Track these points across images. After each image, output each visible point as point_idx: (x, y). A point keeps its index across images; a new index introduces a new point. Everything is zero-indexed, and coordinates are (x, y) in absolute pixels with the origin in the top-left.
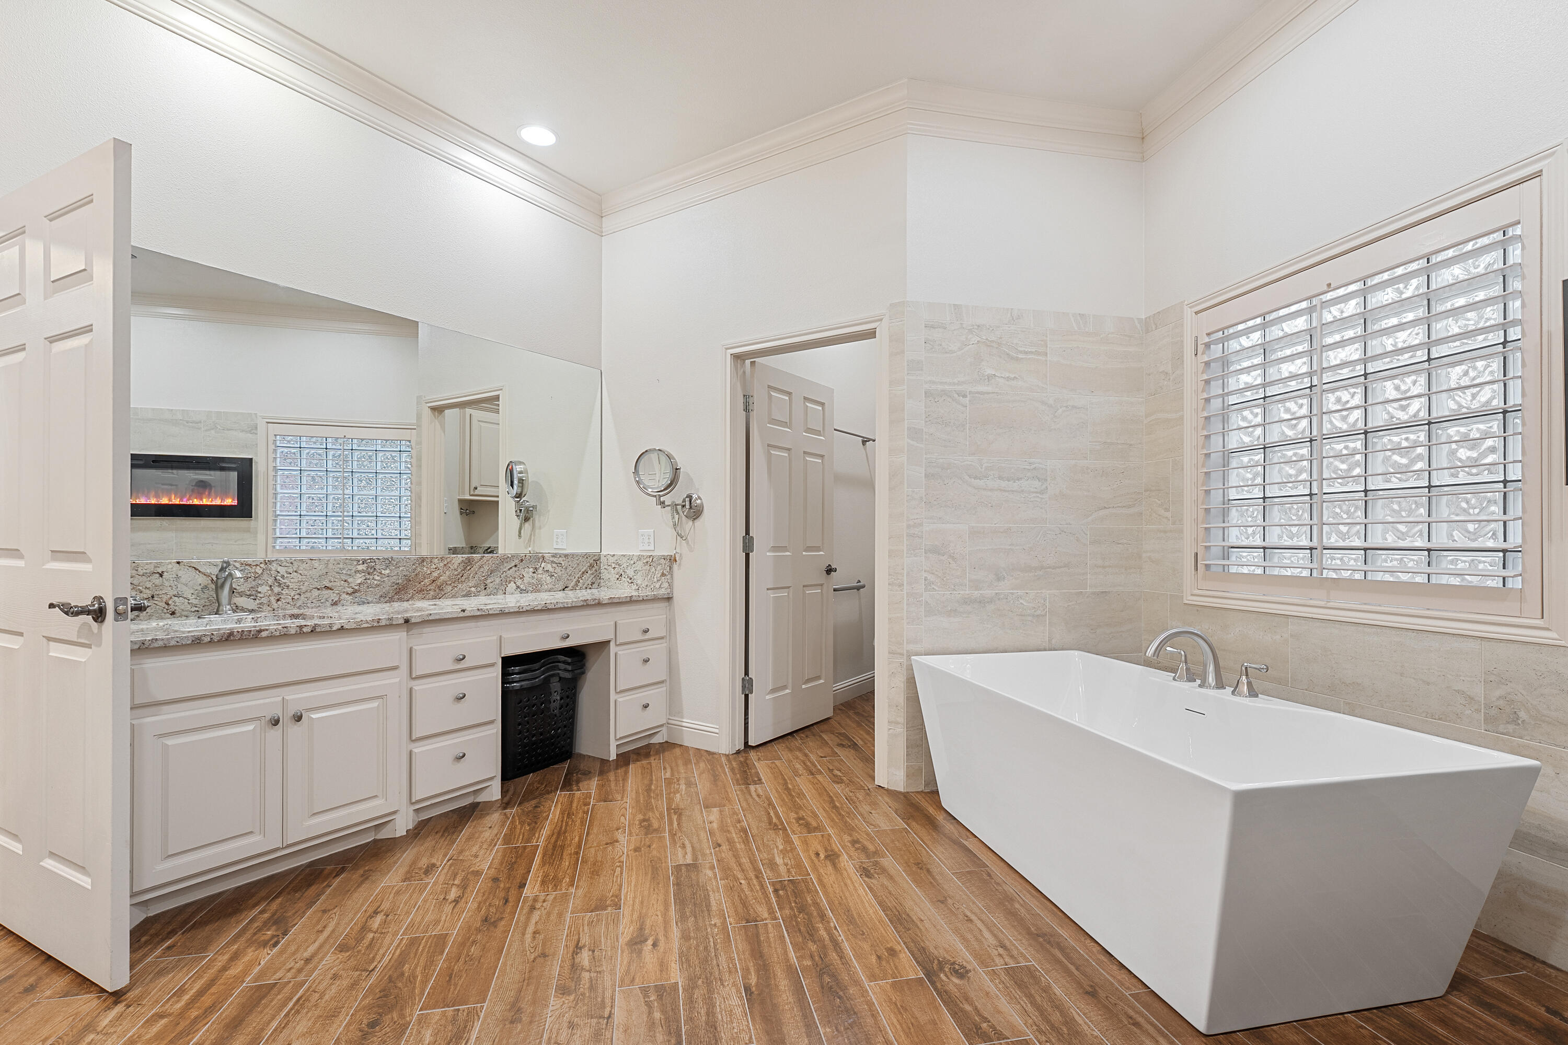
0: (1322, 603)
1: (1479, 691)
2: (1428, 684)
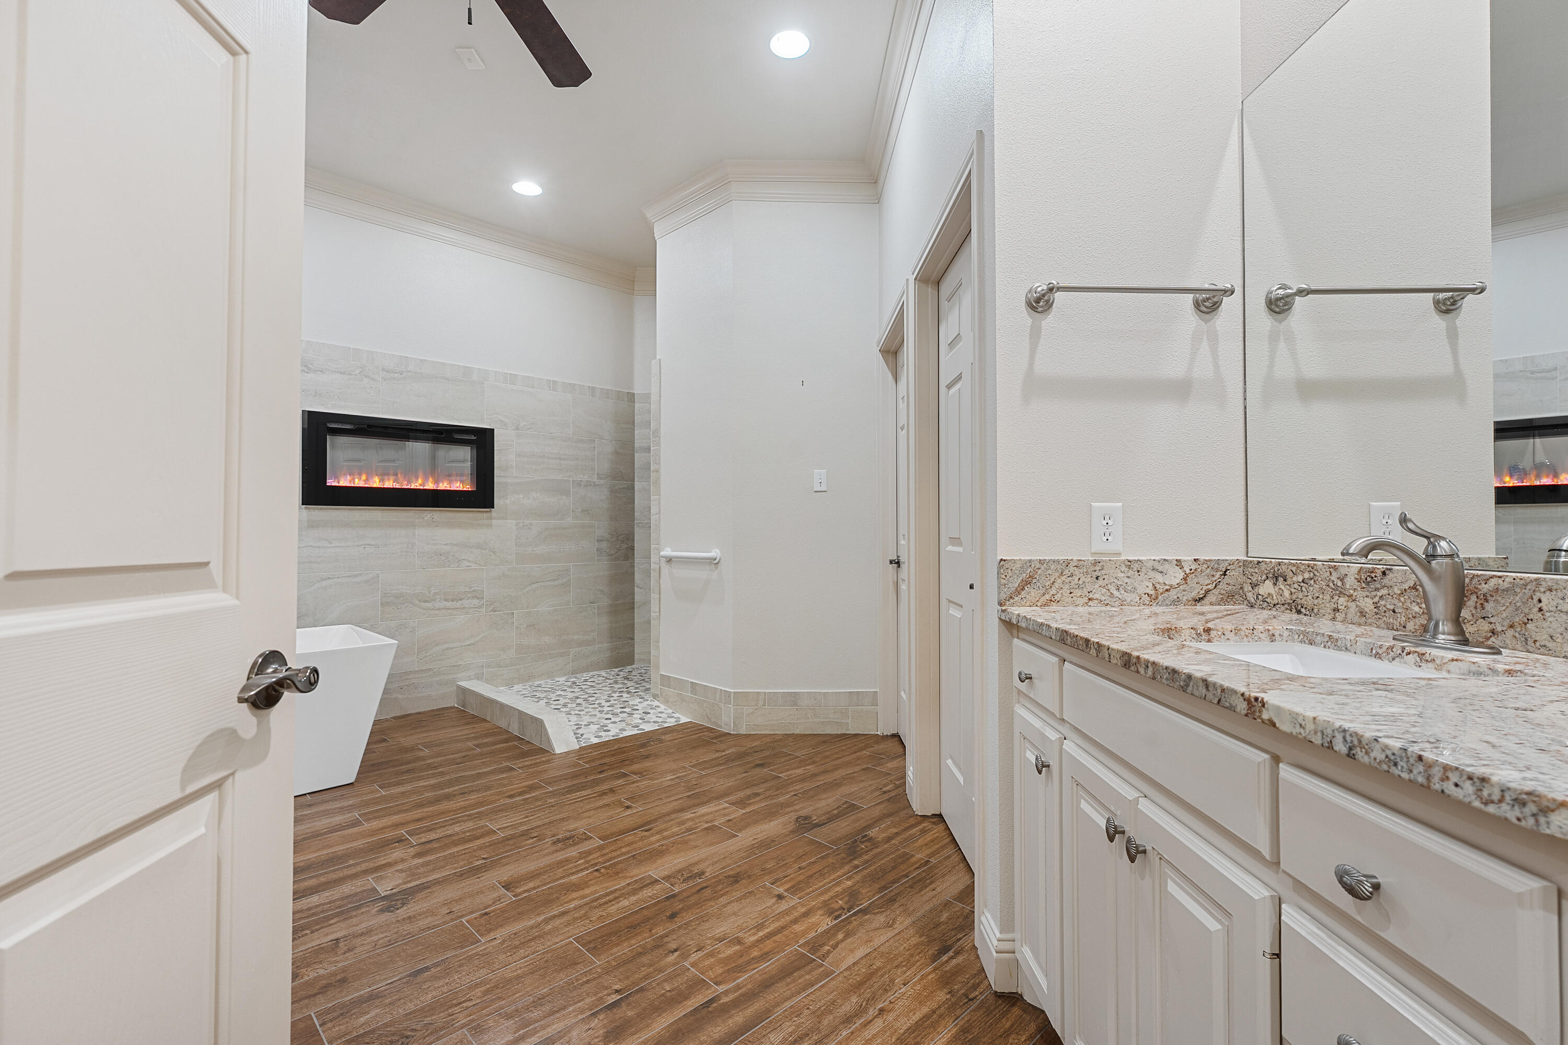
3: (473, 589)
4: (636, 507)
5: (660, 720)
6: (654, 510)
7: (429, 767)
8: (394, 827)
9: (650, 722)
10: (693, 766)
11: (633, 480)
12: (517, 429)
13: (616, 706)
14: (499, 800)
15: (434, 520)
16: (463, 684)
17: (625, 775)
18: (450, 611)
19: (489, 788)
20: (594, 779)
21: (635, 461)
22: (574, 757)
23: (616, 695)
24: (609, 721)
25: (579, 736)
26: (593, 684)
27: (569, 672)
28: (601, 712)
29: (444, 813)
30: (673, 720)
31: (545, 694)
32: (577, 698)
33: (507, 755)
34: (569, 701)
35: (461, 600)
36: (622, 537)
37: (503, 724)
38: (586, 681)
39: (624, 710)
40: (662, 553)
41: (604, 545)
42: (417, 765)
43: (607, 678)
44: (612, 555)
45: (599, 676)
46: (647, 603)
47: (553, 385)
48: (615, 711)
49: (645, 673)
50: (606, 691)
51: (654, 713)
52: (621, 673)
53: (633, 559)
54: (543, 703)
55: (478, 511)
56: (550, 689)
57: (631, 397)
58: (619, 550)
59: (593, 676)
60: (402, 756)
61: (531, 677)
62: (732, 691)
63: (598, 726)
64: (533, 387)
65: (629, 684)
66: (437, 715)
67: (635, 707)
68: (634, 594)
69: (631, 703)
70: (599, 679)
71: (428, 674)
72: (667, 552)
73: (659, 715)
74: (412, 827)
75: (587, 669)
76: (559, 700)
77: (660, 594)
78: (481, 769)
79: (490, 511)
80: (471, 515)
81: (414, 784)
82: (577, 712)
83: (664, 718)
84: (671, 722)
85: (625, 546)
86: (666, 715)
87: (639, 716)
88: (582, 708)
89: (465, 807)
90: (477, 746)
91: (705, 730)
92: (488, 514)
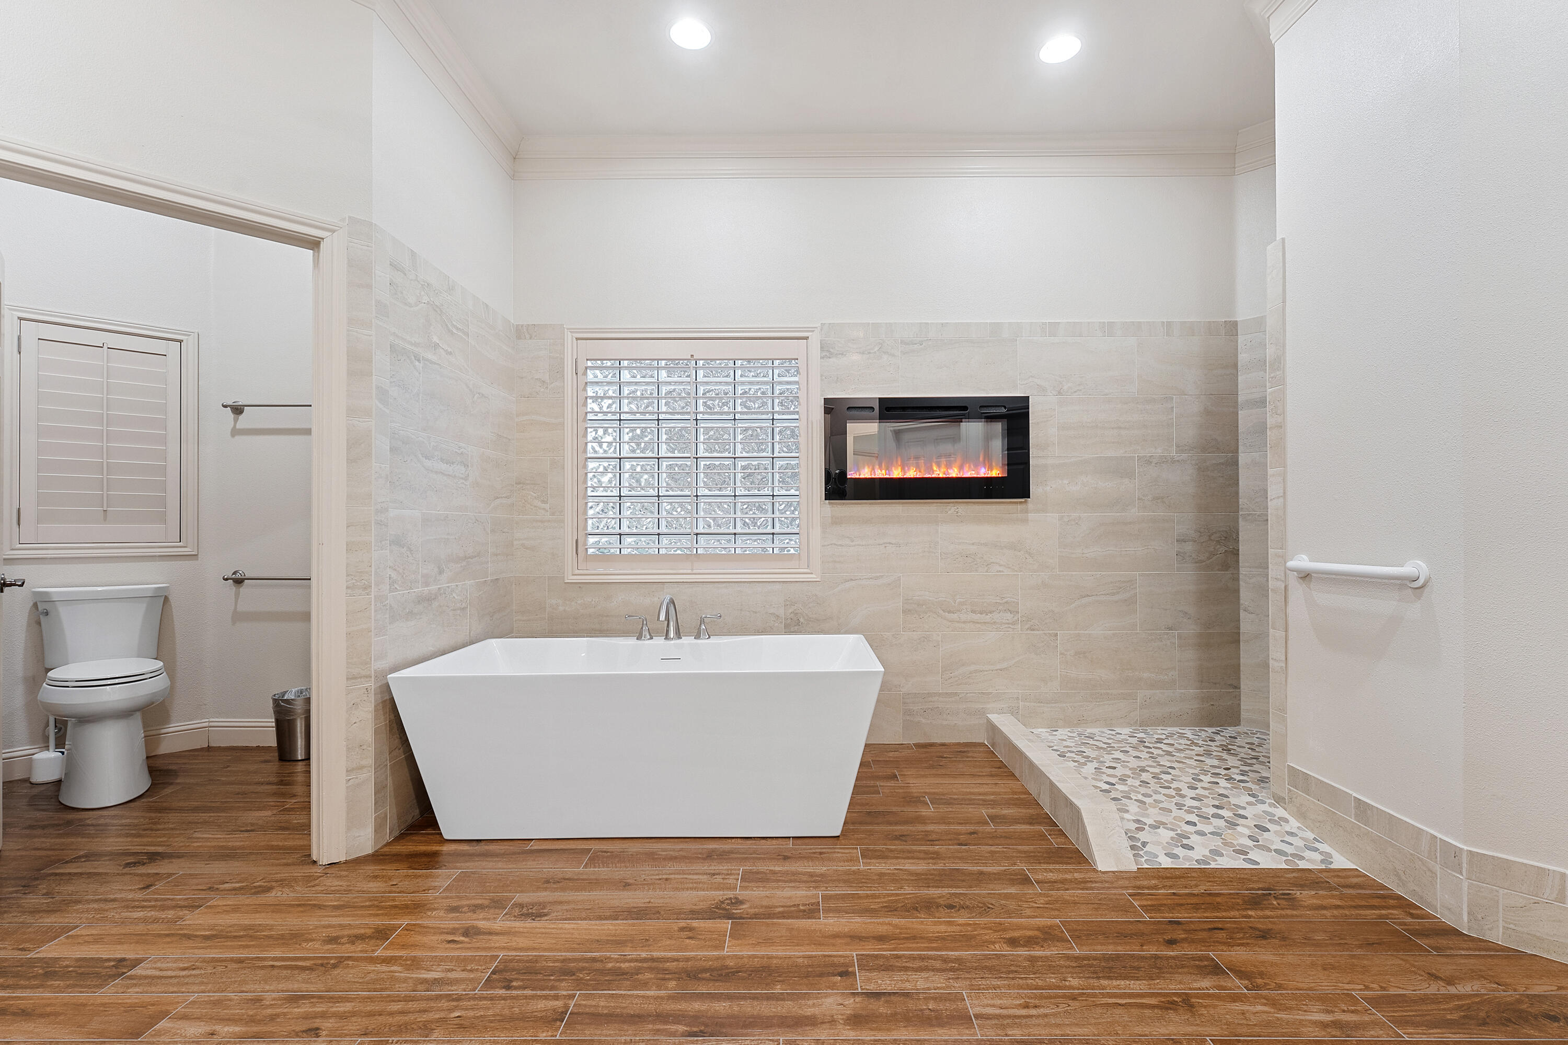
0: (689, 571)
1: (781, 612)
2: (756, 613)
3: (1005, 600)
4: (1241, 491)
5: (1289, 850)
6: (1273, 490)
7: (928, 839)
8: (848, 940)
9: (1269, 850)
10: (1376, 1002)
11: (1236, 451)
12: (1060, 393)
13: (1206, 801)
14: (994, 943)
15: (959, 514)
16: (994, 717)
17: (1215, 970)
18: (978, 625)
19: (985, 909)
20: (1156, 957)
21: (1240, 422)
22: (1127, 888)
23: (1207, 778)
24: (1191, 829)
25: (1139, 844)
26: (1170, 749)
27: (1136, 722)
28: (1180, 806)
29: (914, 938)
30: (1317, 857)
31: (1097, 753)
32: (1143, 770)
33: (1026, 848)
34: (1129, 773)
35: (990, 613)
36: (1218, 535)
37: (1032, 788)
38: (1159, 741)
39: (1220, 812)
40: (1291, 564)
41: (1189, 547)
42: (914, 829)
43: (1193, 743)
44: (1202, 561)
45: (1182, 736)
46: (1262, 636)
47: (1108, 329)
48: (1204, 810)
49: (1260, 745)
50: (1190, 767)
51: (1276, 832)
52: (1218, 738)
53: (1237, 567)
54: (1090, 768)
55: (1011, 502)
56: (1105, 746)
57: (1232, 328)
58: (1212, 554)
59: (1171, 735)
60: (903, 809)
61: (1081, 721)
62: (1465, 848)
63: (1172, 834)
64: (1080, 336)
65: (1232, 761)
66: (963, 750)
67: (1241, 812)
68: (1239, 620)
69: (1233, 800)
70: (1181, 741)
71: (953, 699)
72: (1301, 562)
73: (1288, 838)
74: (870, 949)
75: (1163, 721)
76: (1115, 768)
77: (1286, 631)
78: (985, 864)
79: (1026, 502)
80: (1002, 507)
81: (899, 864)
82: (1140, 797)
83: (1297, 848)
84: (1311, 861)
85: (1223, 549)
86: (1301, 844)
87: (1247, 832)
88: (1149, 792)
89: (943, 939)
90: (993, 818)
91: (1392, 902)
92: (1023, 506)
